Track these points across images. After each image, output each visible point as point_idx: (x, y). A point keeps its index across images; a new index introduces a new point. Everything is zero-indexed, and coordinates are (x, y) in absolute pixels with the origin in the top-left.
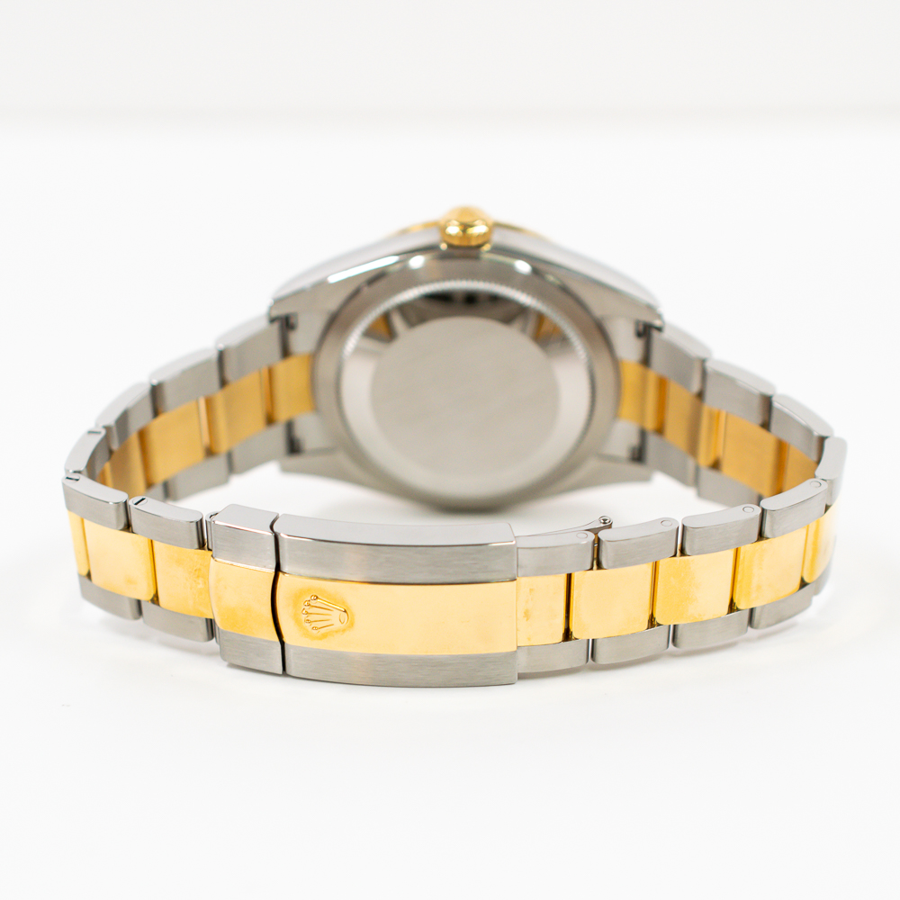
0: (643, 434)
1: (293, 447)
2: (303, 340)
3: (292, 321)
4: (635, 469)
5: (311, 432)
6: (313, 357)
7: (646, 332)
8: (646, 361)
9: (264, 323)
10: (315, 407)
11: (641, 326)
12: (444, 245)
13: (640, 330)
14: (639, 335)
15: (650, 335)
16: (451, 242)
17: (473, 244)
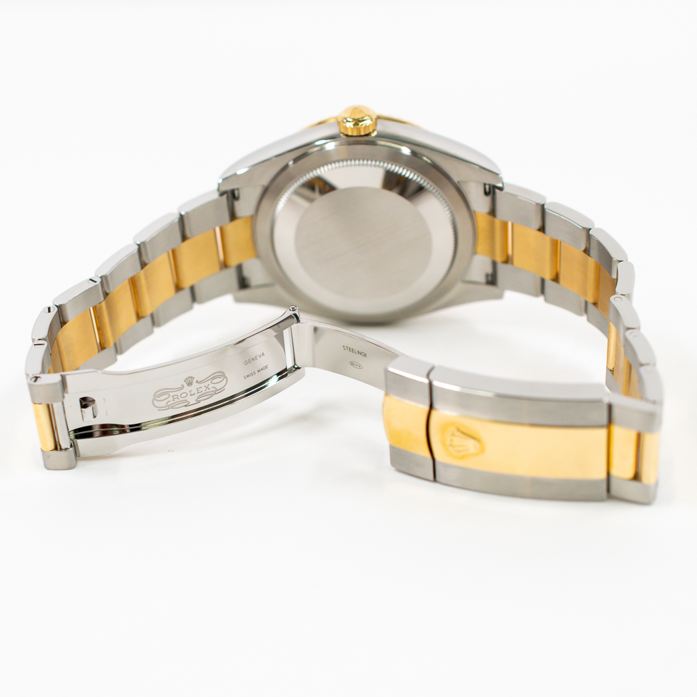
0: (494, 264)
1: (243, 284)
2: (245, 207)
3: (236, 193)
4: (490, 288)
5: (255, 272)
6: (253, 219)
7: (491, 191)
8: (493, 212)
9: (216, 196)
10: (257, 256)
11: (487, 187)
12: (342, 135)
13: (487, 190)
14: (486, 193)
15: (494, 193)
16: (346, 133)
17: (362, 133)
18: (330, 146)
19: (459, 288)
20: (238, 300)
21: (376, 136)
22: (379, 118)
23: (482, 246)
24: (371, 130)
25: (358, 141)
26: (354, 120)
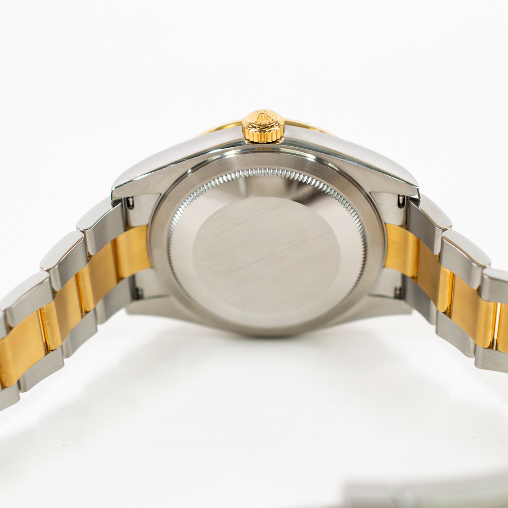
0: (404, 280)
1: (136, 295)
2: (140, 216)
4: (399, 303)
6: (149, 228)
7: (405, 203)
8: (406, 225)
10: (151, 267)
11: (401, 198)
12: (246, 142)
13: (401, 202)
14: (400, 205)
15: (409, 204)
16: (251, 140)
17: (269, 141)
18: (231, 154)
19: (366, 300)
20: (130, 312)
21: (283, 143)
22: (287, 123)
23: (391, 259)
24: (279, 137)
25: (264, 148)
26: (260, 125)
